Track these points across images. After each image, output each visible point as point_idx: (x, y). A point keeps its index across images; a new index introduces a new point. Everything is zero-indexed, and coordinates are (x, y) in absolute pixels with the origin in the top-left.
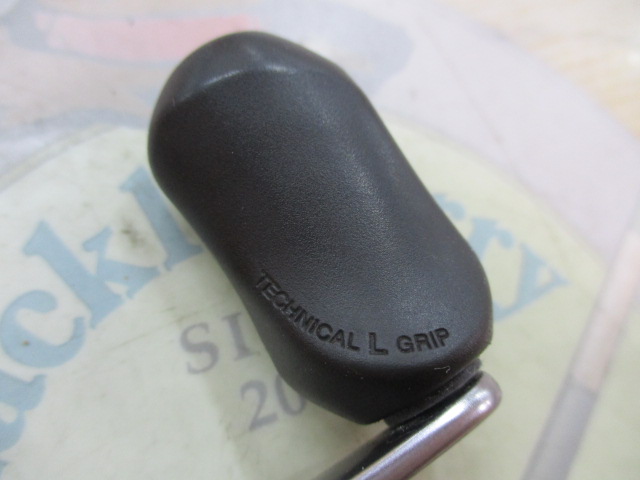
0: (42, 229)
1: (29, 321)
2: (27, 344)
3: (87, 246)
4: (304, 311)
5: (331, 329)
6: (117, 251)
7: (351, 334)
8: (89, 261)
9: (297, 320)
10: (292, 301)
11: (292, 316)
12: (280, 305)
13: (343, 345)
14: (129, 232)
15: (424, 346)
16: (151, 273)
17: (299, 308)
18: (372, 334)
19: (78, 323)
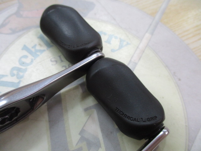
0: (25, 46)
1: (24, 60)
2: (24, 63)
3: (33, 47)
4: (127, 115)
5: (133, 118)
6: (38, 48)
7: (137, 119)
8: (33, 50)
9: (125, 117)
10: (124, 113)
11: (124, 116)
12: (121, 114)
13: (136, 121)
14: (40, 45)
15: (153, 120)
16: (44, 51)
17: (125, 115)
18: (142, 118)
19: (32, 59)
